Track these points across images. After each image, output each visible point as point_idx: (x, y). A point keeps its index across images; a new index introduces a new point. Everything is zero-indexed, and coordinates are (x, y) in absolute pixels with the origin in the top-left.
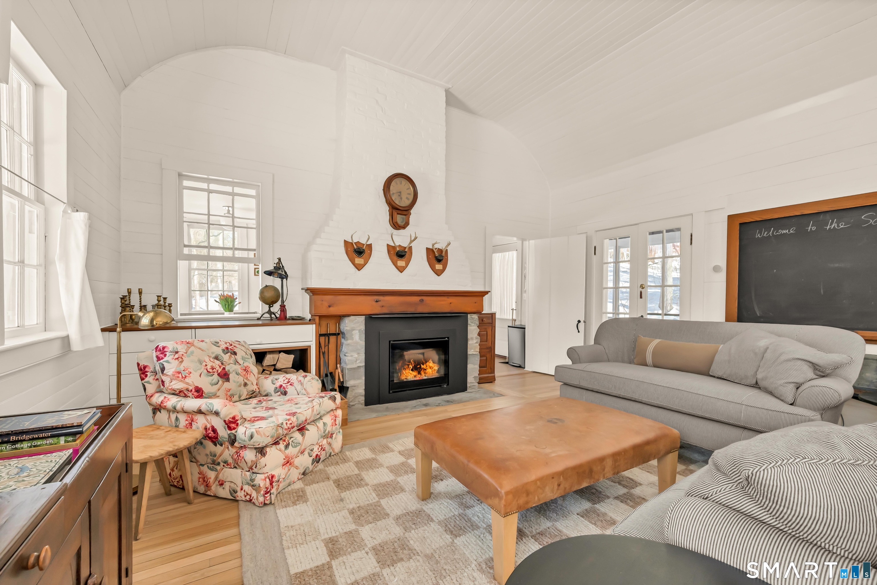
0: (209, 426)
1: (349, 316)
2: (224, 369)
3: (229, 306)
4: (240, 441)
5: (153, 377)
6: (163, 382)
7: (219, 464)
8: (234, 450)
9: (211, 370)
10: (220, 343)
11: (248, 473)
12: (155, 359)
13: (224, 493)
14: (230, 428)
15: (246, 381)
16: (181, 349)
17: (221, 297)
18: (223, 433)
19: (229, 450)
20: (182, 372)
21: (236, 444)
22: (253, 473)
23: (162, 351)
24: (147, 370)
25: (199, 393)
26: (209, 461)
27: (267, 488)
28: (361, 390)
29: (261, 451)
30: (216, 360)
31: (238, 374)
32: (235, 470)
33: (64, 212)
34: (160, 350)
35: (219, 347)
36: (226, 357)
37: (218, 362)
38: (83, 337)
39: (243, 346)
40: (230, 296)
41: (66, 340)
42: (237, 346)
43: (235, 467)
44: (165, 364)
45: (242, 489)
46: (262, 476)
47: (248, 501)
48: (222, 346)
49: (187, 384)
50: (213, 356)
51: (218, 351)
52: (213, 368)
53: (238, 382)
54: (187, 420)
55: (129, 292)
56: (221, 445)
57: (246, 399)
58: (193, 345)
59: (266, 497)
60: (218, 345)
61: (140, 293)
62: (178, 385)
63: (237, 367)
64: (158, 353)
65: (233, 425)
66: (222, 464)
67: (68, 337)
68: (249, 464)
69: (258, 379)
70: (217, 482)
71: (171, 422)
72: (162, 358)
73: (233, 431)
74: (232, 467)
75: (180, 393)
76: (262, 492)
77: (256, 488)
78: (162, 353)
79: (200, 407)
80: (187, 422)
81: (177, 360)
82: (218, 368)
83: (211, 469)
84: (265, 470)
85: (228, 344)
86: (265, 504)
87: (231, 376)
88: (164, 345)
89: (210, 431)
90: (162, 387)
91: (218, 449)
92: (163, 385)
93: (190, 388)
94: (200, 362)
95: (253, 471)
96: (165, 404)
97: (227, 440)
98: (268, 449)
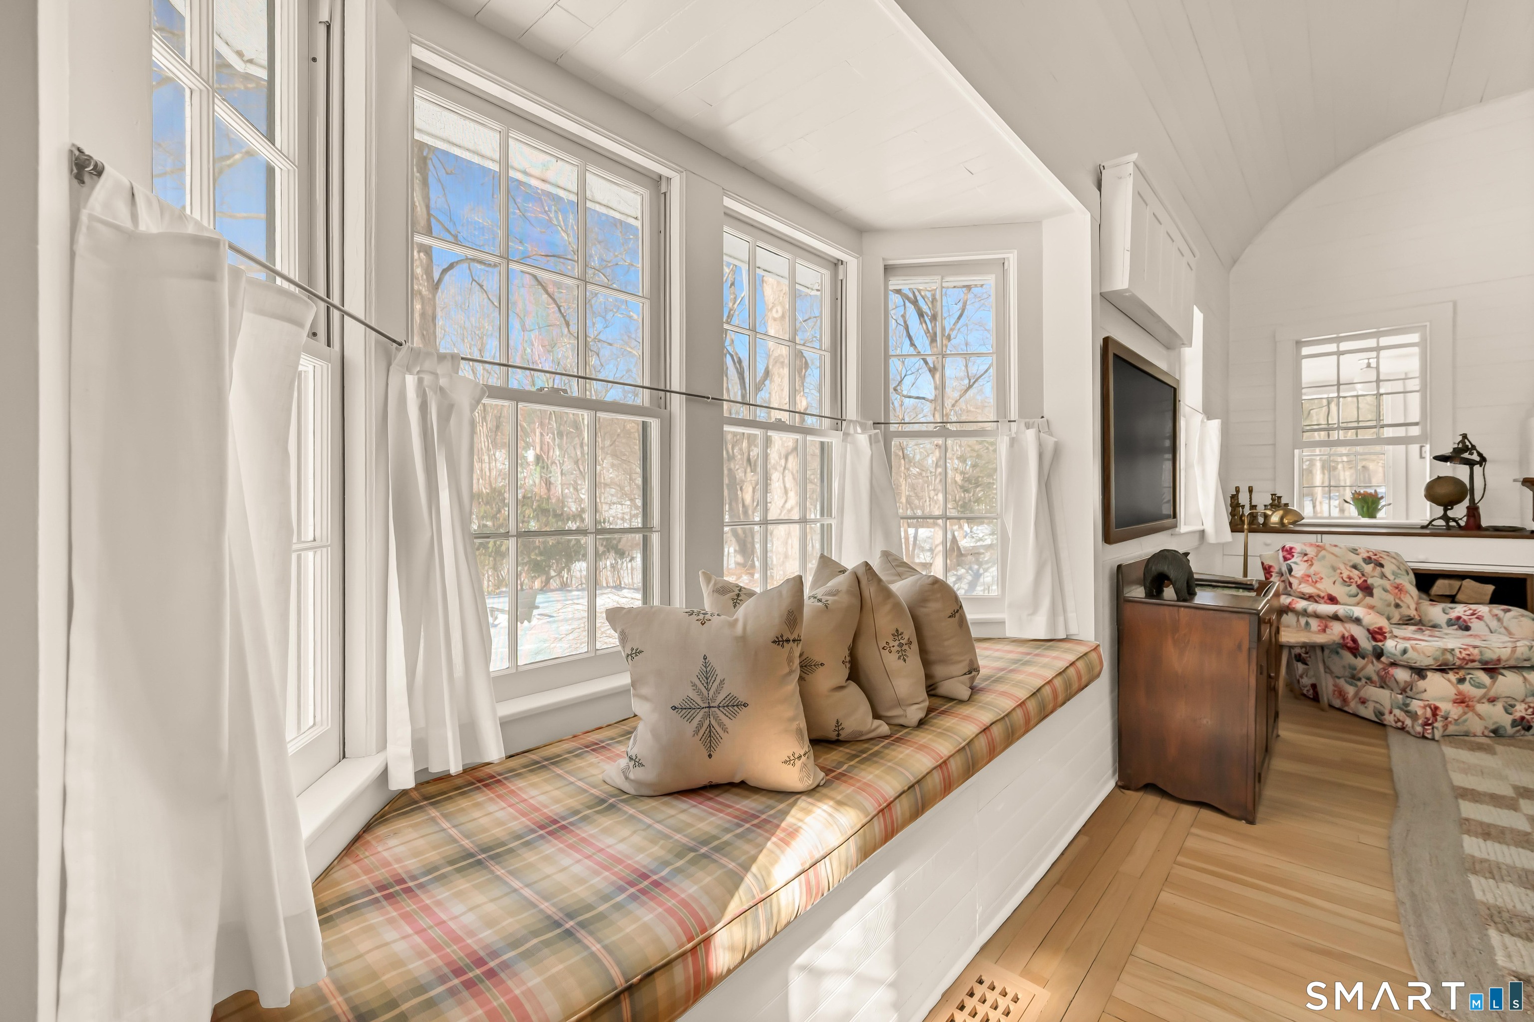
0: (1347, 634)
2: (1365, 581)
3: (1368, 508)
4: (1389, 655)
5: (1278, 578)
6: (1290, 584)
7: (1359, 679)
8: (1380, 666)
9: (1347, 580)
10: (1359, 551)
11: (1400, 697)
12: (1281, 559)
13: (1368, 712)
14: (1375, 639)
15: (1398, 601)
16: (1311, 552)
17: (1356, 496)
18: (1365, 643)
19: (1374, 665)
20: (1313, 576)
21: (1383, 659)
22: (1407, 697)
23: (1288, 553)
24: (1272, 570)
25: (1332, 600)
26: (1347, 674)
27: (1428, 719)
29: (1420, 672)
30: (1354, 570)
31: (1385, 591)
32: (1381, 690)
33: (1202, 421)
34: (1287, 551)
35: (1358, 554)
36: (1368, 568)
37: (1356, 572)
38: (1217, 531)
39: (1394, 558)
40: (1371, 494)
41: (1202, 532)
42: (1385, 557)
43: (1382, 687)
44: (1293, 566)
45: (1391, 713)
46: (1421, 703)
47: (1399, 729)
48: (1362, 555)
49: (1319, 589)
50: (1351, 564)
51: (1358, 560)
52: (1350, 578)
53: (1386, 600)
54: (1319, 626)
55: (1238, 490)
56: (1363, 658)
57: (1399, 624)
58: (1324, 549)
59: (1427, 729)
60: (1357, 552)
61: (1251, 490)
62: (1307, 589)
63: (1384, 582)
64: (1285, 553)
65: (1379, 637)
66: (1364, 680)
67: (1203, 531)
68: (1402, 685)
69: (1418, 604)
70: (1357, 699)
71: (1300, 624)
72: (1290, 559)
73: (1380, 644)
74: (1378, 686)
75: (1310, 598)
76: (1420, 722)
77: (1414, 716)
78: (1289, 554)
79: (1336, 612)
80: (1320, 628)
81: (1306, 563)
82: (1357, 579)
83: (1351, 684)
84: (1424, 696)
85: (1371, 553)
86: (1424, 737)
87: (1375, 591)
88: (1292, 546)
89: (1349, 640)
90: (1289, 589)
91: (1359, 662)
92: (1291, 587)
93: (1322, 594)
94: (1334, 569)
95: (1407, 694)
96: (1294, 606)
97: (1371, 653)
98: (1429, 674)
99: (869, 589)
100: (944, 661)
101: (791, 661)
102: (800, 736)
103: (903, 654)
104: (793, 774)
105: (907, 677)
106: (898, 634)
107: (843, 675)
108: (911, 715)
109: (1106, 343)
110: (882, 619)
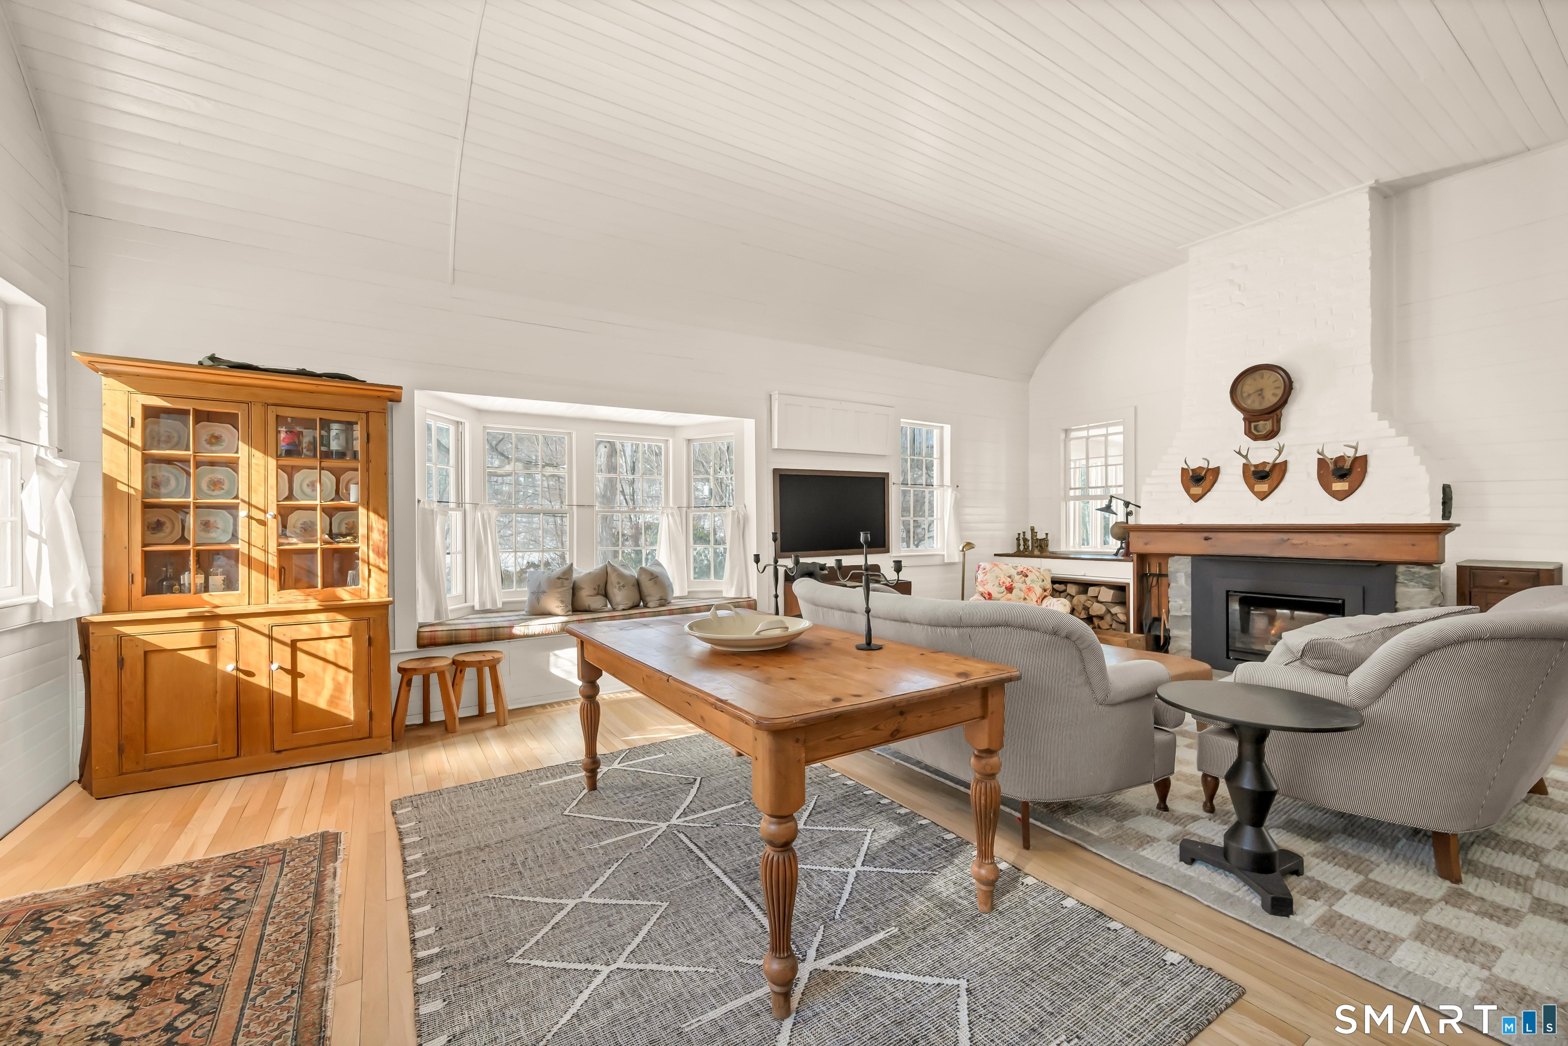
1: (1173, 555)
2: (1012, 585)
10: (1018, 568)
16: (989, 567)
20: (984, 582)
25: (989, 595)
28: (1187, 644)
31: (1021, 590)
35: (1016, 570)
36: (1017, 578)
37: (1009, 580)
38: (949, 555)
42: (1031, 573)
44: (978, 576)
49: (984, 589)
50: (1008, 575)
51: (1014, 573)
52: (1004, 583)
58: (997, 566)
63: (1023, 586)
67: (943, 555)
72: (977, 572)
78: (978, 569)
81: (983, 574)
82: (1007, 583)
85: (1025, 570)
87: (1015, 591)
88: (981, 564)
93: (984, 592)
94: (998, 578)
99: (609, 569)
100: (649, 595)
101: (562, 583)
102: (562, 602)
103: (620, 589)
104: (558, 611)
105: (620, 596)
106: (619, 583)
107: (593, 592)
108: (621, 607)
109: (775, 471)
110: (613, 578)
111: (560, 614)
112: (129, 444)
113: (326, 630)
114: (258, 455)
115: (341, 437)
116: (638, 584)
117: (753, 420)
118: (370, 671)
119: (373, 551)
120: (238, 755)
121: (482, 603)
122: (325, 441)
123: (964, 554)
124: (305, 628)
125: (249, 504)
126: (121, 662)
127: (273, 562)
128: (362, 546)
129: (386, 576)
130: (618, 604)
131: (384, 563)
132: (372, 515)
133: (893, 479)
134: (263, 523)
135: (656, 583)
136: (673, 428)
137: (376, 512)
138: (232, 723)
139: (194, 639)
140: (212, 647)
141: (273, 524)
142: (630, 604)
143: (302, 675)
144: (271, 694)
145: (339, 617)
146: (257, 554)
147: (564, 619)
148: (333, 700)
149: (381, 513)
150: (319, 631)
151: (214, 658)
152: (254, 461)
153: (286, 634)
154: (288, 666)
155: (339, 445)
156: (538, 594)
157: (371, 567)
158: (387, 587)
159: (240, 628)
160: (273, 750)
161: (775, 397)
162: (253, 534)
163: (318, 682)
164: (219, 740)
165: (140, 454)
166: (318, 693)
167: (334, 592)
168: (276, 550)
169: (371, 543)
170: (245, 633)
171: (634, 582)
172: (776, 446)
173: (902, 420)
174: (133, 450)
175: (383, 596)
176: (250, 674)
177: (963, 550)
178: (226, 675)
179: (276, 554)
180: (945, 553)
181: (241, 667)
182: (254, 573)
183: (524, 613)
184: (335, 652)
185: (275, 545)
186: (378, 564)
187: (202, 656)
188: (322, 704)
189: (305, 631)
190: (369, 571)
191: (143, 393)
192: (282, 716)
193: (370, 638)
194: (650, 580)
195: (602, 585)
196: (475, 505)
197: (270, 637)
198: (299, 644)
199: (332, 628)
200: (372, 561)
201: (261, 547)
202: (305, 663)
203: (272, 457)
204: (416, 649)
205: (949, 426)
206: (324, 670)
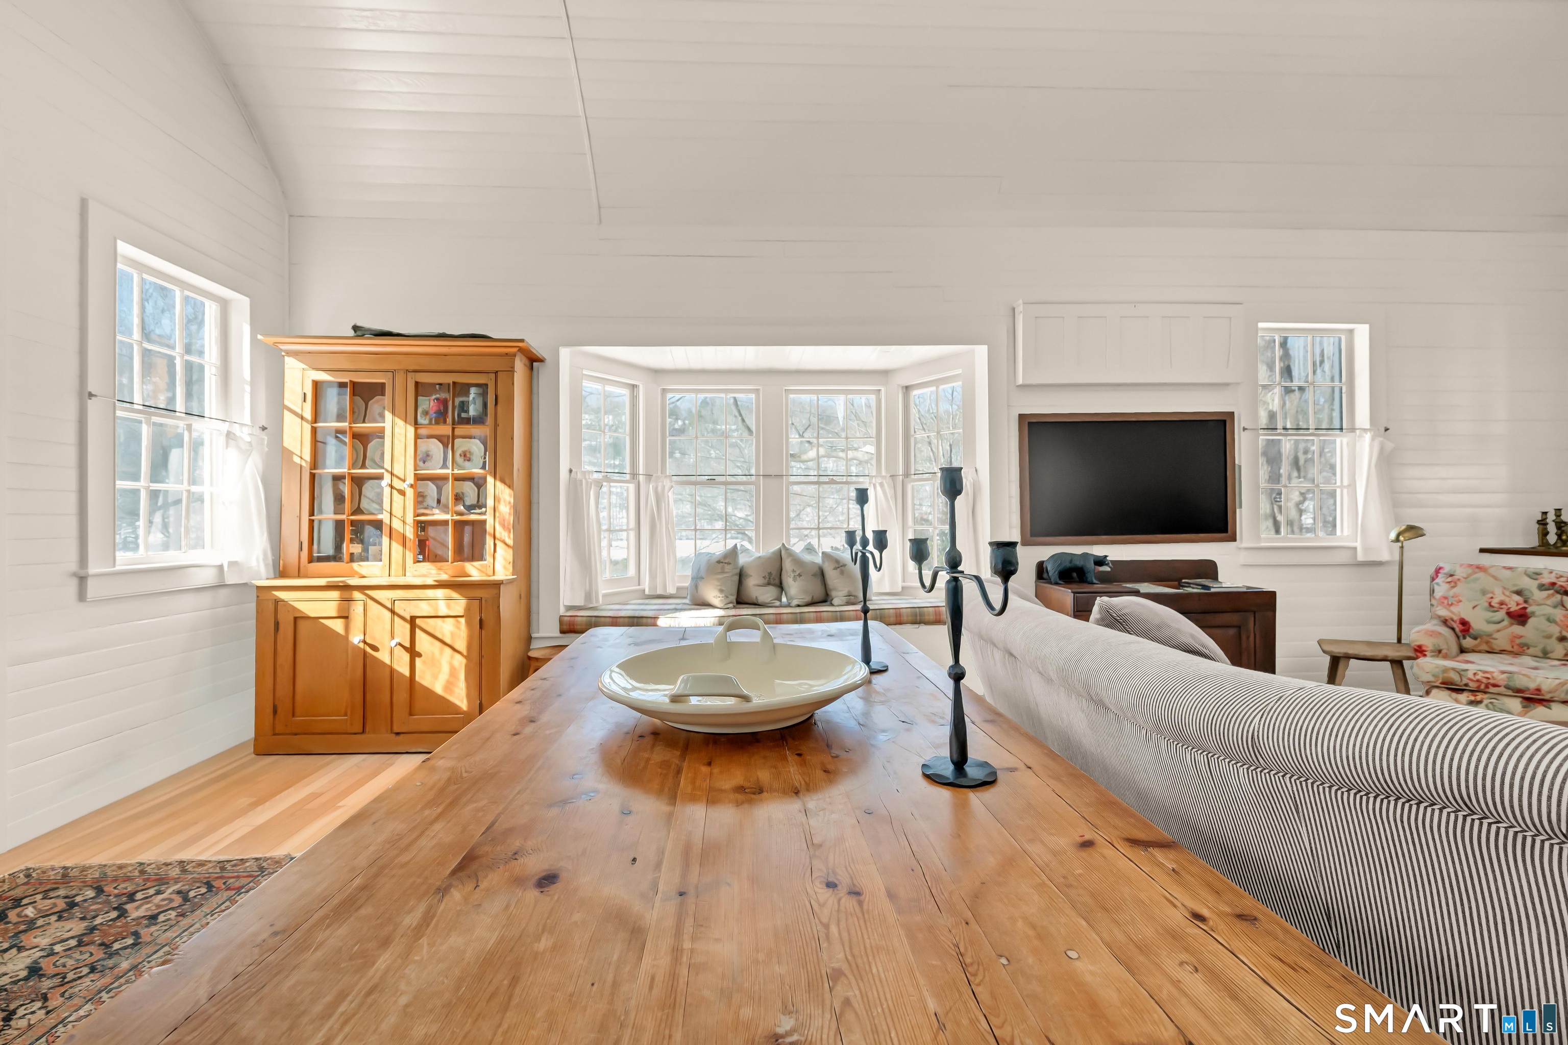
2: (1525, 609)
9: (1499, 606)
10: (1545, 575)
20: (1450, 598)
25: (1465, 627)
30: (1515, 596)
34: (1436, 570)
35: (1535, 579)
37: (1517, 599)
38: (1366, 549)
44: (1436, 587)
48: (1542, 580)
49: (1452, 612)
50: (1517, 588)
51: (1529, 585)
52: (1502, 604)
53: (1544, 631)
58: (1485, 571)
60: (1538, 577)
62: (1442, 612)
72: (1435, 580)
75: (1445, 621)
78: (1436, 574)
81: (1448, 585)
82: (1513, 605)
87: (1532, 621)
88: (1442, 566)
93: (1455, 618)
94: (1484, 593)
99: (783, 552)
100: (835, 589)
101: (723, 568)
102: (721, 591)
103: (795, 579)
104: (716, 601)
105: (795, 588)
106: (794, 571)
107: (761, 581)
108: (795, 602)
109: (1021, 417)
110: (788, 565)
111: (719, 606)
112: (302, 418)
113: (443, 610)
114: (400, 423)
115: (477, 402)
116: (821, 574)
117: (986, 347)
118: (481, 656)
119: (500, 523)
120: (363, 732)
121: (653, 586)
122: (464, 407)
123: (1402, 547)
124: (423, 605)
125: (392, 474)
126: (277, 625)
127: (410, 533)
128: (489, 518)
129: (511, 551)
130: (792, 598)
131: (509, 537)
132: (498, 484)
133: (1241, 422)
134: (402, 493)
135: (842, 573)
136: (885, 374)
137: (503, 481)
138: (359, 697)
139: (331, 609)
140: (345, 617)
141: (410, 493)
142: (808, 599)
143: (420, 655)
144: (392, 671)
145: (455, 595)
146: (397, 525)
147: (721, 613)
148: (449, 686)
149: (507, 482)
150: (436, 609)
151: (347, 628)
152: (397, 430)
153: (406, 609)
154: (407, 645)
155: (476, 410)
156: (697, 580)
157: (497, 542)
158: (511, 564)
159: (369, 601)
160: (392, 732)
161: (1020, 309)
162: (394, 504)
163: (434, 663)
164: (349, 713)
165: (309, 427)
166: (435, 677)
167: (463, 567)
168: (412, 521)
169: (497, 514)
170: (372, 606)
171: (816, 569)
172: (1020, 381)
173: (1261, 325)
174: (305, 423)
175: (508, 573)
176: (375, 649)
177: (1397, 540)
178: (356, 648)
179: (412, 525)
180: (1358, 545)
181: (368, 641)
182: (394, 544)
183: (687, 601)
184: (452, 634)
185: (412, 516)
186: (503, 538)
187: (337, 626)
188: (438, 689)
189: (423, 609)
190: (495, 545)
191: (314, 369)
192: (401, 696)
193: (481, 621)
194: (835, 569)
195: (775, 573)
196: (649, 476)
197: (393, 612)
198: (418, 621)
199: (448, 606)
200: (497, 535)
201: (400, 518)
202: (423, 643)
203: (411, 425)
204: (558, 634)
205: (1366, 327)
206: (441, 652)
